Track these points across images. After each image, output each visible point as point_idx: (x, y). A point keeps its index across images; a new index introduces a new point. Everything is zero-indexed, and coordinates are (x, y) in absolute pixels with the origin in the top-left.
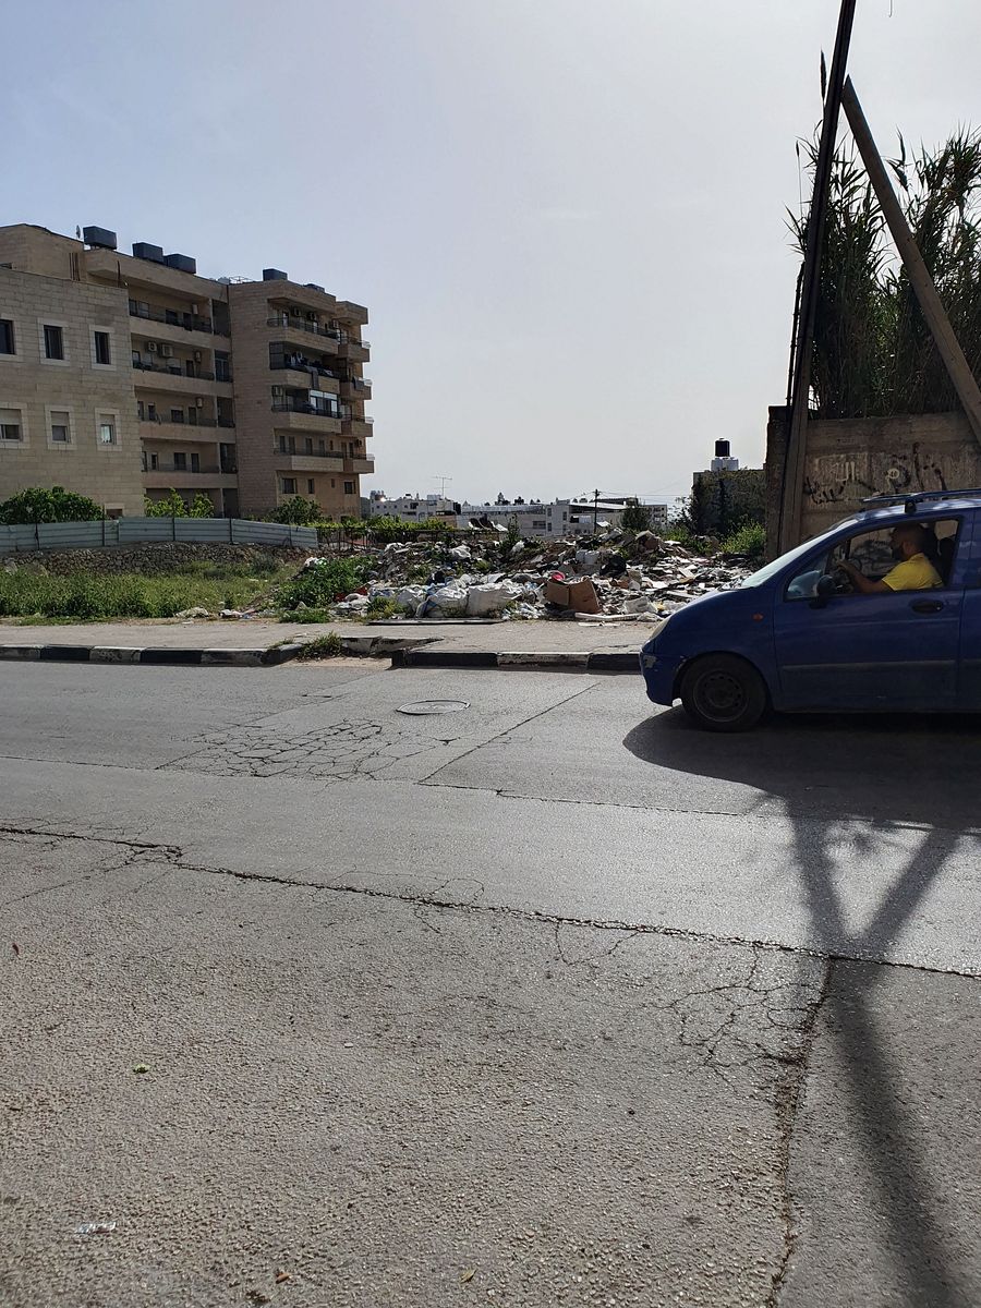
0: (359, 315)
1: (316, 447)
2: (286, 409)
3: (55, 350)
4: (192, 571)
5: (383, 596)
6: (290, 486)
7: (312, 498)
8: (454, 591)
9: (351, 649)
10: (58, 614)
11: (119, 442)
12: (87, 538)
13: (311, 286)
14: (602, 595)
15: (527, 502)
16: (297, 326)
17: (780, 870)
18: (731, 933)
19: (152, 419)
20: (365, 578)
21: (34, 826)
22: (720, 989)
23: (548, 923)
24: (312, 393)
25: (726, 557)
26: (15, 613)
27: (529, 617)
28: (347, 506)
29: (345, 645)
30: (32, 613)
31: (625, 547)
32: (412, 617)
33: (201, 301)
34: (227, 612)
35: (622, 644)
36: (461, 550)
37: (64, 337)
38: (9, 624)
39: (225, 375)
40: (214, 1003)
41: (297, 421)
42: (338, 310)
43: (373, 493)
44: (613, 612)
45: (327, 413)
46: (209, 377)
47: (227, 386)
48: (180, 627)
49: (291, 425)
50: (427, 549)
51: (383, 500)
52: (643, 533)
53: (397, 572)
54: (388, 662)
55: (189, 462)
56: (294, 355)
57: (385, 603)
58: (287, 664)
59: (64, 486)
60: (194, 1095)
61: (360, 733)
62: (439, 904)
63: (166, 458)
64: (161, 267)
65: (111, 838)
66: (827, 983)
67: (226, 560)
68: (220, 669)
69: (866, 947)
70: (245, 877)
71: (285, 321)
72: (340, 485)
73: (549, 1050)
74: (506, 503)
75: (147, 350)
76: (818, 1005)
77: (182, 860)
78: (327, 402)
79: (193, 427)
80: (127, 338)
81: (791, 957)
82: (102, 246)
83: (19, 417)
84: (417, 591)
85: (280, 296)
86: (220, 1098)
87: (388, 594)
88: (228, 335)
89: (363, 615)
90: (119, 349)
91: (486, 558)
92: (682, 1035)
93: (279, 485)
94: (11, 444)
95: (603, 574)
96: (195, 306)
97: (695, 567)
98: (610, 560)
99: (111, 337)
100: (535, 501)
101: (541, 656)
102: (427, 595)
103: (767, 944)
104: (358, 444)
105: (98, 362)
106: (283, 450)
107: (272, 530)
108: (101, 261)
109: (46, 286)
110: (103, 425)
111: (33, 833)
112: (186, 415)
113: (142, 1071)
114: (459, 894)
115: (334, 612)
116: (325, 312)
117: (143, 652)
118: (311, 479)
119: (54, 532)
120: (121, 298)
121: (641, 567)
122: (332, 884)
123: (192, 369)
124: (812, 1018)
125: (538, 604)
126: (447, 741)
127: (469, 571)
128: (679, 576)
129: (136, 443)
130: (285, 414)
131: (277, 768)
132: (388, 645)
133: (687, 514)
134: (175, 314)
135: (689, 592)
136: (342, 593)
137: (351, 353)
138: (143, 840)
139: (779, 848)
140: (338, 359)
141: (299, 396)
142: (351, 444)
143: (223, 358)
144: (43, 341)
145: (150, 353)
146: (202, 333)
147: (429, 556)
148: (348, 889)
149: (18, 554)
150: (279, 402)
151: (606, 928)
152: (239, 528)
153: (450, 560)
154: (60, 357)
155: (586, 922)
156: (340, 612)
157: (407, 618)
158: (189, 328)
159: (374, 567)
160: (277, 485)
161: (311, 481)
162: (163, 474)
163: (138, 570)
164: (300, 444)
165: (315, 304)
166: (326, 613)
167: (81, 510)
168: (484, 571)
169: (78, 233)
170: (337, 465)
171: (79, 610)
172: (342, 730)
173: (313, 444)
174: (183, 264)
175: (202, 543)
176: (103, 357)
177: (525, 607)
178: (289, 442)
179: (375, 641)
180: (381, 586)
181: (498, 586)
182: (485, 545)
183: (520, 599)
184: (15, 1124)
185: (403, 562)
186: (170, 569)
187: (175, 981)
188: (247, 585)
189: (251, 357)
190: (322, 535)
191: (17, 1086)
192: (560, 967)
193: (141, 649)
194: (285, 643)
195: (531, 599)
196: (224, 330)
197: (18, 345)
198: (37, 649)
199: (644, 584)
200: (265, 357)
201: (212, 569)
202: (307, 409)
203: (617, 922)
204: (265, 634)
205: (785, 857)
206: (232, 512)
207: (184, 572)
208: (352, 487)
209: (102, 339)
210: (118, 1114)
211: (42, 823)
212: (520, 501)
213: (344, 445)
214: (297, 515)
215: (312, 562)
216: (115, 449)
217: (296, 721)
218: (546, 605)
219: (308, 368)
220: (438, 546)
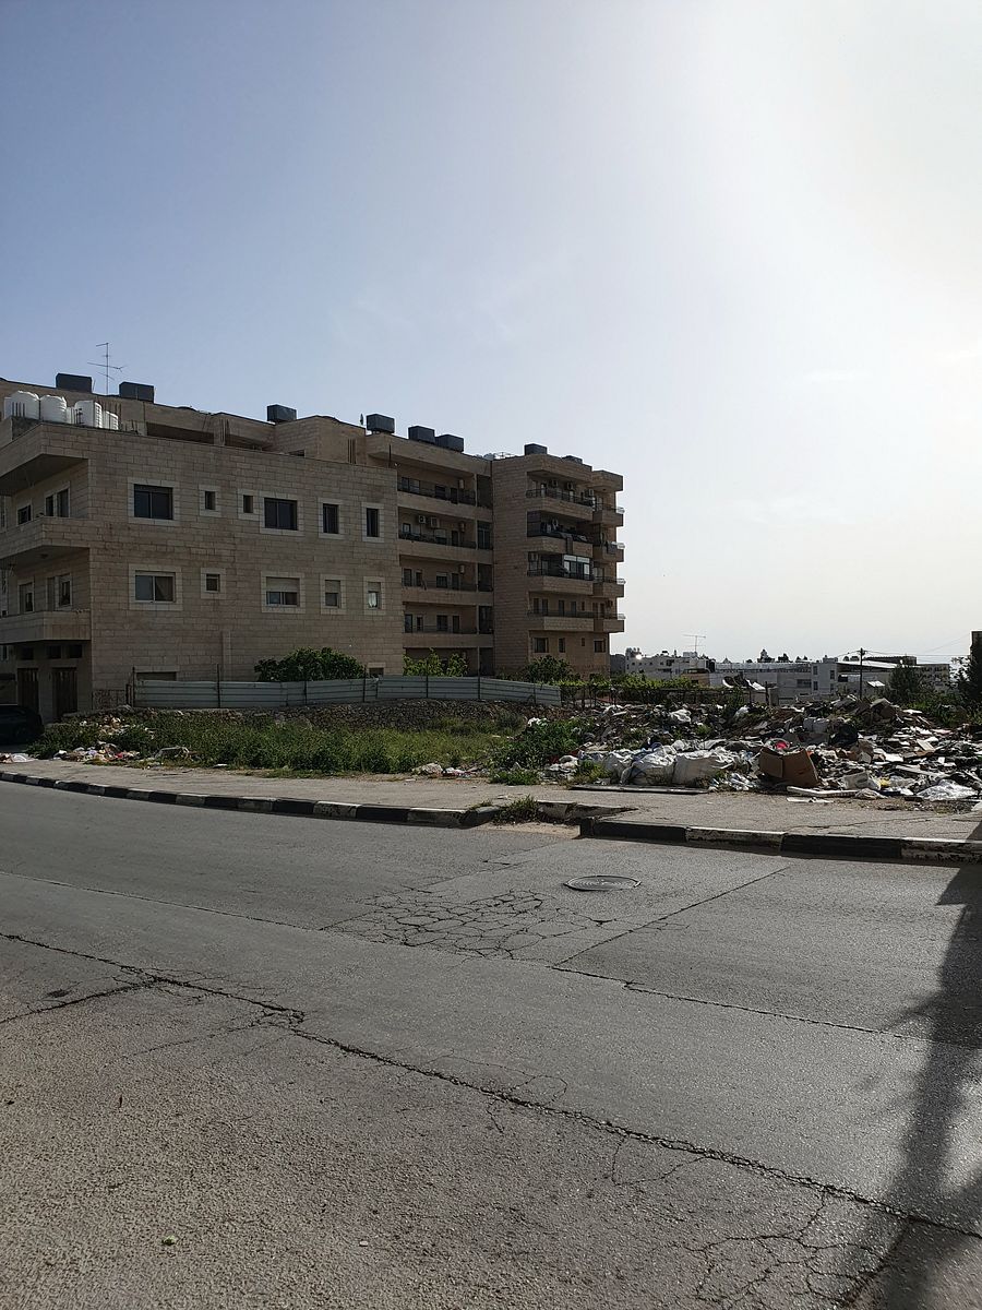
0: (616, 482)
1: (568, 609)
2: (541, 573)
3: (331, 524)
4: (441, 726)
5: (591, 760)
6: (541, 646)
7: (563, 657)
8: (660, 758)
9: (547, 814)
10: (303, 767)
11: (383, 607)
12: (348, 695)
13: (569, 457)
14: (825, 766)
15: (792, 658)
16: (554, 495)
17: (895, 1103)
18: (803, 1172)
19: (419, 585)
20: (582, 740)
21: (191, 979)
22: (765, 1237)
23: (615, 1135)
24: (566, 557)
25: (972, 730)
26: (268, 766)
27: (738, 788)
28: (596, 664)
29: (541, 810)
30: (282, 766)
31: (858, 715)
32: (616, 783)
33: (467, 476)
34: (451, 770)
35: (823, 824)
36: (681, 714)
37: (340, 514)
38: (259, 776)
39: (486, 544)
40: (263, 1181)
41: (550, 584)
42: (594, 479)
43: (628, 650)
44: (834, 786)
45: (579, 575)
46: (472, 546)
47: (488, 553)
48: (401, 784)
49: (545, 589)
50: (646, 712)
51: (639, 657)
52: (879, 701)
53: (614, 735)
54: (577, 831)
55: (450, 624)
56: (551, 523)
57: (592, 767)
58: (483, 827)
59: (331, 646)
60: (202, 1276)
61: (519, 906)
62: (516, 1102)
63: (430, 620)
64: (432, 447)
65: (251, 998)
66: (894, 1249)
67: (472, 717)
68: (422, 828)
69: (955, 1212)
70: (348, 1050)
71: (543, 492)
72: (590, 646)
73: (554, 1282)
74: (769, 660)
75: (417, 523)
76: (872, 1275)
77: (302, 1027)
78: (581, 565)
79: (456, 592)
80: (394, 513)
81: (863, 1210)
82: (381, 431)
83: (298, 585)
84: (624, 756)
85: (539, 468)
86: (222, 1283)
87: (596, 758)
88: (490, 507)
89: (570, 778)
90: (388, 524)
91: (707, 723)
92: (701, 1287)
93: (531, 642)
94: (289, 609)
95: (831, 744)
96: (462, 481)
97: (936, 739)
98: (840, 727)
99: (380, 512)
100: (802, 658)
101: (732, 834)
102: (633, 761)
103: (840, 1191)
104: (611, 605)
105: (368, 535)
106: (536, 611)
107: (519, 688)
108: (381, 445)
109: (326, 470)
110: (370, 592)
111: (189, 986)
112: (450, 581)
113: (169, 1243)
114: (541, 1092)
115: (542, 774)
116: (582, 482)
117: (359, 808)
118: (563, 638)
119: (322, 688)
120: (390, 477)
121: (874, 737)
122: (423, 1068)
123: (457, 539)
124: (859, 1289)
125: (752, 775)
126: (601, 922)
127: (688, 736)
128: (917, 749)
129: (399, 608)
130: (539, 578)
131: (429, 937)
132: (583, 812)
133: (965, 676)
134: (443, 489)
135: (922, 768)
136: (556, 755)
137: (605, 518)
138: (277, 1002)
139: (904, 1076)
140: (592, 525)
141: (555, 559)
142: (602, 605)
143: (485, 527)
144: (321, 518)
145: (417, 525)
146: (467, 506)
147: (647, 719)
148: (436, 1074)
149: (288, 709)
150: (534, 567)
151: (672, 1148)
152: (486, 686)
153: (667, 723)
154: (335, 531)
155: (654, 1139)
156: (549, 775)
157: (611, 784)
158: (455, 501)
159: (591, 729)
160: (529, 644)
161: (562, 641)
162: (427, 635)
163: (392, 725)
164: (553, 606)
165: (571, 474)
166: (536, 774)
167: (343, 668)
168: (703, 736)
169: (362, 421)
170: (588, 625)
171: (322, 765)
172: (504, 902)
173: (565, 605)
174: (452, 444)
175: (452, 700)
176: (373, 531)
177: (736, 778)
178: (542, 604)
179: (570, 807)
180: (596, 748)
181: (707, 755)
182: (707, 709)
183: (731, 769)
184: (43, 1279)
185: (620, 724)
186: (421, 725)
187: (239, 1152)
188: (488, 741)
189: (511, 525)
190: (566, 693)
191: (61, 1242)
192: (608, 1188)
193: (357, 805)
194: (483, 805)
195: (744, 769)
196: (486, 502)
197: (300, 522)
198: (270, 801)
199: (875, 757)
200: (522, 527)
201: (459, 725)
202: (561, 573)
203: (686, 1143)
204: (472, 795)
205: (905, 1088)
206: (487, 671)
207: (433, 728)
208: (602, 646)
209: (372, 515)
210: (130, 1284)
211: (200, 976)
212: (784, 658)
213: (595, 606)
214: (546, 673)
215: (534, 723)
216: (380, 613)
217: (467, 888)
218: (759, 776)
219: (563, 534)
220: (657, 710)
